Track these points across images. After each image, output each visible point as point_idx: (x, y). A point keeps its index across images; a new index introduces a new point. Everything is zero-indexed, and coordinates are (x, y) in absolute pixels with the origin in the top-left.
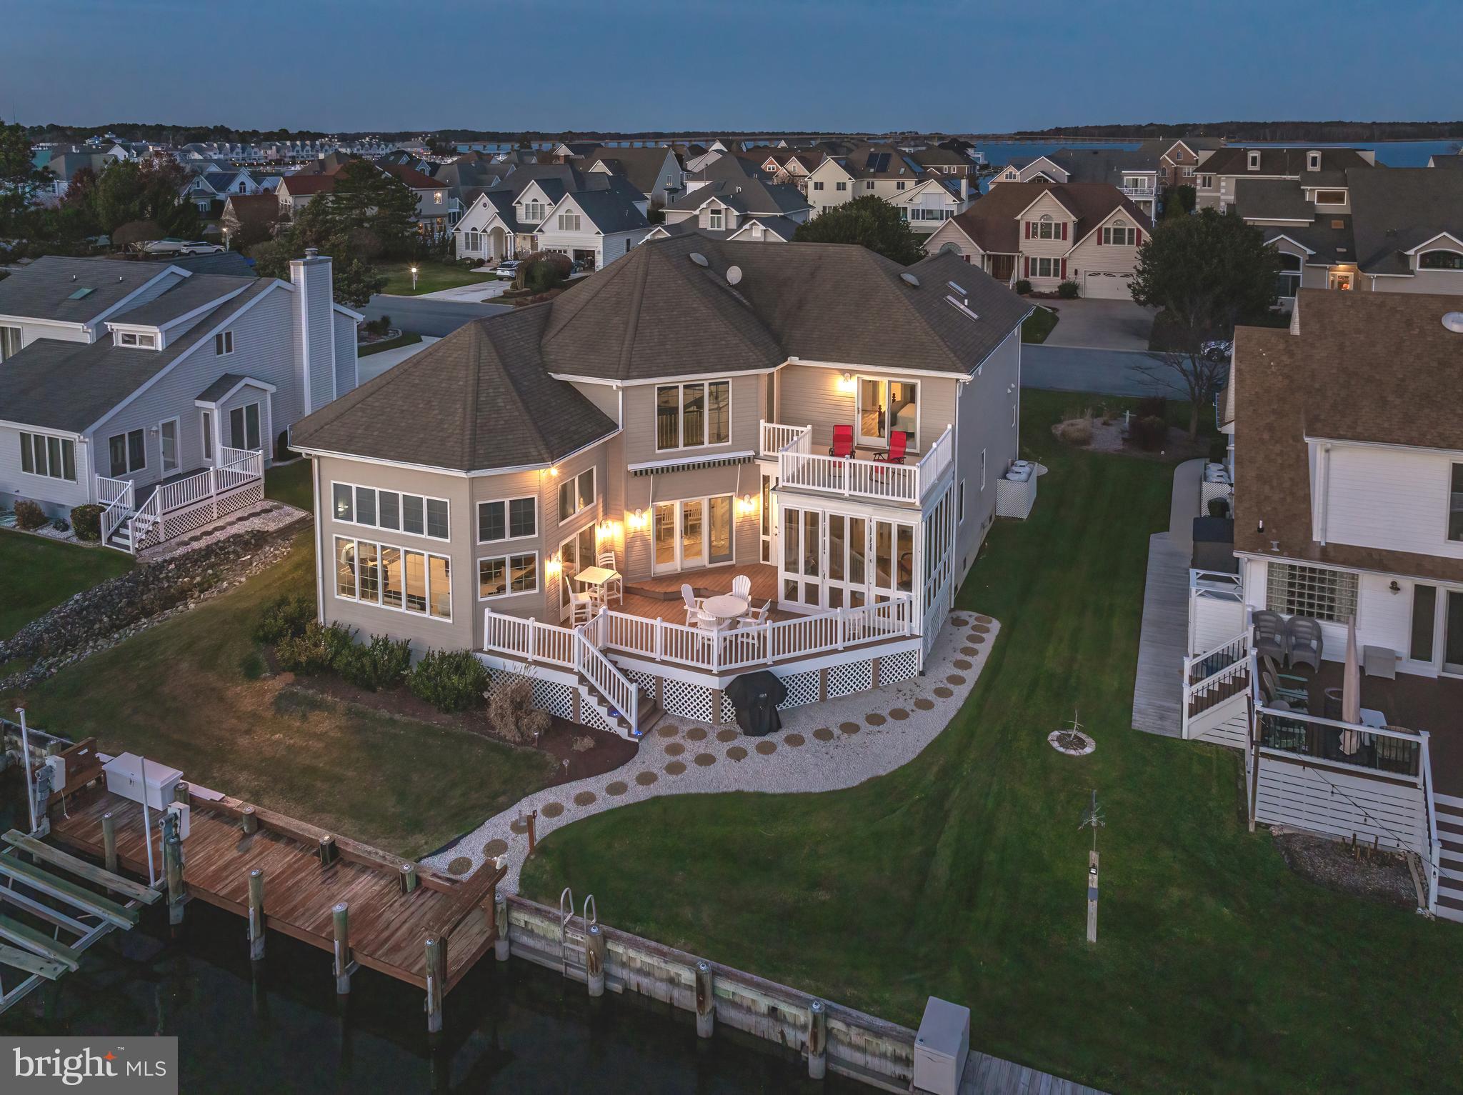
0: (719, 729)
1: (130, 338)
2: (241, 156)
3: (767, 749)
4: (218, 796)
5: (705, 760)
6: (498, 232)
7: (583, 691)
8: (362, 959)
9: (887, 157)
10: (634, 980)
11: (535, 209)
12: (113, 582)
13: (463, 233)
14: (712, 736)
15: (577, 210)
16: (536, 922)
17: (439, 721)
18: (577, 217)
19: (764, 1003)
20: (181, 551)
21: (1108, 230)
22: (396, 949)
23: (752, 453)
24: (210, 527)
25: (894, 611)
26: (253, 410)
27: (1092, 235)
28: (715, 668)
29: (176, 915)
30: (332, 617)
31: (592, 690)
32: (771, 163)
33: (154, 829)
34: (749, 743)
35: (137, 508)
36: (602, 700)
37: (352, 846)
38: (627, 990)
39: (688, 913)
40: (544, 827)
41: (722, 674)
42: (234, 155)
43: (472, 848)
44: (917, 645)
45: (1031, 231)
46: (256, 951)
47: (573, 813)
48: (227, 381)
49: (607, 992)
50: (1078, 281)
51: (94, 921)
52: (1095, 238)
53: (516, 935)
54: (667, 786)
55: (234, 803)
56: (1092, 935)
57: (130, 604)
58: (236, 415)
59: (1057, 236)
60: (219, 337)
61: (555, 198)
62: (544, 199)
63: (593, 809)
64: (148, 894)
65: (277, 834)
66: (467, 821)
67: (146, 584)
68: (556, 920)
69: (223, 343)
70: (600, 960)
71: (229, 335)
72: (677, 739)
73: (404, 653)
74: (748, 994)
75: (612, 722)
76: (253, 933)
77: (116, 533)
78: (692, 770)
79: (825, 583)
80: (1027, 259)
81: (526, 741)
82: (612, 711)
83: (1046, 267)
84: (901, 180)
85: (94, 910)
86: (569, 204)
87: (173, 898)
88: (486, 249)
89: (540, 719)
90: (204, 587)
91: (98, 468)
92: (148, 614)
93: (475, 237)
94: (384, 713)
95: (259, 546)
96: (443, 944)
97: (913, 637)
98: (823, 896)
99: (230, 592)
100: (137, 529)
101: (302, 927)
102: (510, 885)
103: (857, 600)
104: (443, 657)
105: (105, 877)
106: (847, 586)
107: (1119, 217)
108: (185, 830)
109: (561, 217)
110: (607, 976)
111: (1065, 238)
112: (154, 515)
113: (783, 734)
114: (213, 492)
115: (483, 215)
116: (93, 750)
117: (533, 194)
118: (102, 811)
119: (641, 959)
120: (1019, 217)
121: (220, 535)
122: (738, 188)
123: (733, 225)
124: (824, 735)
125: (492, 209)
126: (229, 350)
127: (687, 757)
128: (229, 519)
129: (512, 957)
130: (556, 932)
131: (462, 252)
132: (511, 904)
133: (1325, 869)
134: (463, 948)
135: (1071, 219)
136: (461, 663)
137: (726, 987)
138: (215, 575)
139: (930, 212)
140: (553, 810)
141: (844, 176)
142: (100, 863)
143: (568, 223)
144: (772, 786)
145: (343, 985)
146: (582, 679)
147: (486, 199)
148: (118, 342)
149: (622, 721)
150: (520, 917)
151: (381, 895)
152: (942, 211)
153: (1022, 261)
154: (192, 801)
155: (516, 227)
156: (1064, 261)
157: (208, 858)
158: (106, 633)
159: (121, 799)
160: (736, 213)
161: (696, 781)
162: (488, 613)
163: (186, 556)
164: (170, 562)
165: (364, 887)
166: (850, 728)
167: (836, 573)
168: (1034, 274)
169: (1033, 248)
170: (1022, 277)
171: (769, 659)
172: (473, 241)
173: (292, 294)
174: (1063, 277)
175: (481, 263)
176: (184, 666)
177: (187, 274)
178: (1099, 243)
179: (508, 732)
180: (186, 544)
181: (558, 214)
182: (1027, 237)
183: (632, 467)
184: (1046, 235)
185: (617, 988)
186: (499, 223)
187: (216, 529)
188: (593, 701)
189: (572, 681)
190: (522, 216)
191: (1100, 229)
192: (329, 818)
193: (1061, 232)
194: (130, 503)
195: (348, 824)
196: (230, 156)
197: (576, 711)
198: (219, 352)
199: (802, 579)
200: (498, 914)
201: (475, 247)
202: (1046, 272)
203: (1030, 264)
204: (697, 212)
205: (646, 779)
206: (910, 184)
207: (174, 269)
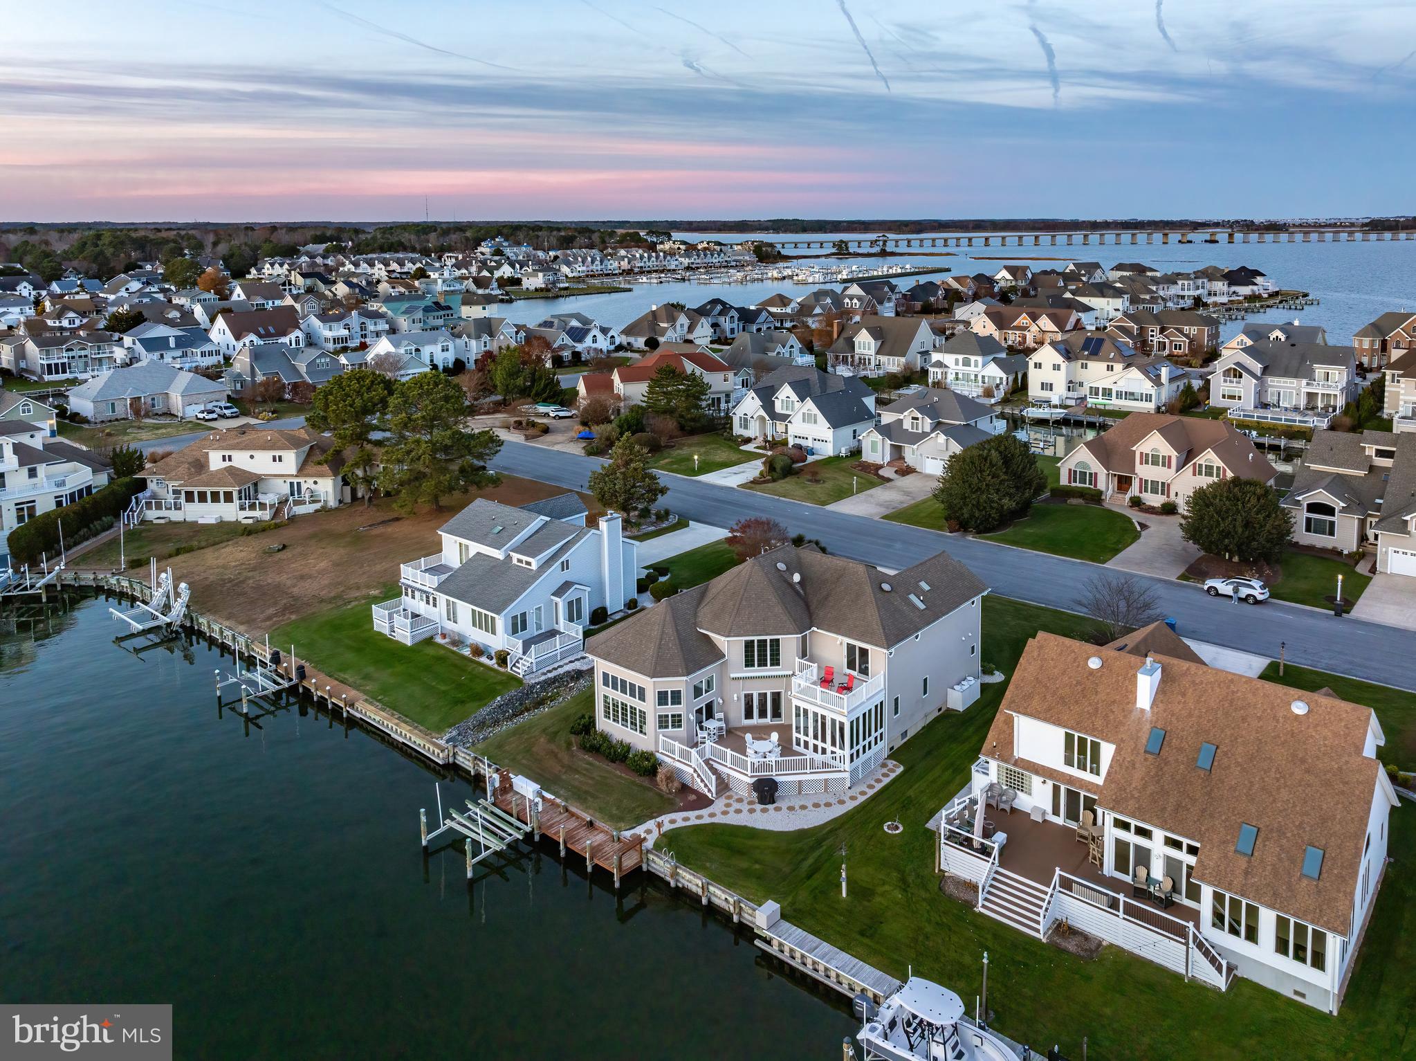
0: (749, 799)
1: (520, 561)
2: (599, 268)
3: (764, 811)
4: (553, 797)
5: (738, 811)
6: (762, 419)
7: (695, 775)
8: (596, 861)
9: (1100, 342)
10: (686, 884)
11: (788, 403)
12: (513, 693)
13: (738, 416)
14: (745, 802)
15: (815, 411)
16: (656, 859)
17: (638, 780)
18: (815, 415)
19: (723, 896)
20: (543, 678)
21: (1200, 466)
22: (607, 859)
23: (791, 673)
24: (556, 665)
25: (838, 759)
26: (579, 600)
27: (1189, 468)
28: (749, 773)
29: (537, 838)
30: (601, 728)
31: (699, 776)
32: (1024, 318)
33: (530, 807)
34: (759, 807)
35: (524, 653)
36: (702, 781)
37: (598, 823)
38: (684, 887)
39: (708, 865)
40: (667, 827)
41: (752, 777)
42: (594, 267)
43: (640, 830)
44: (847, 775)
45: (1145, 459)
46: (563, 854)
47: (681, 824)
48: (567, 585)
49: (677, 887)
50: (1177, 501)
51: (510, 835)
52: (1191, 469)
53: (650, 863)
54: (719, 819)
55: (558, 801)
56: (844, 895)
57: (521, 704)
58: (570, 604)
59: (1164, 465)
60: (563, 563)
61: (802, 399)
62: (794, 397)
63: (688, 823)
64: (528, 829)
65: (573, 815)
66: (639, 821)
67: (527, 694)
68: (661, 859)
69: (565, 566)
70: (675, 875)
71: (567, 561)
72: (731, 801)
73: (628, 748)
74: (718, 892)
75: (706, 790)
76: (562, 847)
77: (514, 665)
78: (732, 814)
79: (812, 742)
80: (1141, 479)
81: (671, 793)
82: (706, 786)
83: (1156, 487)
84: (1110, 364)
85: (510, 831)
86: (809, 405)
87: (536, 832)
88: (753, 431)
89: (676, 784)
90: (552, 699)
91: (506, 632)
92: (528, 710)
93: (746, 420)
94: (618, 772)
95: (578, 679)
96: (620, 859)
97: (845, 771)
98: (757, 866)
99: (563, 704)
100: (523, 665)
101: (576, 848)
102: (649, 844)
103: (824, 751)
104: (643, 753)
105: (513, 820)
106: (820, 744)
107: (1208, 456)
108: (540, 809)
109: (804, 414)
110: (677, 881)
111: (1169, 467)
112: (531, 659)
113: (774, 805)
114: (558, 647)
115: (750, 405)
116: (508, 773)
117: (786, 393)
118: (512, 797)
119: (688, 876)
120: (1134, 448)
121: (561, 671)
122: (936, 399)
123: (928, 429)
124: (791, 808)
125: (758, 402)
126: (568, 568)
127: (731, 809)
128: (566, 661)
129: (648, 870)
130: (661, 863)
131: (737, 430)
132: (648, 851)
133: (951, 889)
134: (630, 861)
135: (1174, 454)
136: (648, 756)
137: (712, 889)
138: (558, 693)
139: (1132, 394)
140: (672, 822)
141: (1059, 359)
142: (512, 815)
143: (807, 418)
144: (760, 825)
145: (589, 869)
146: (695, 771)
147: (753, 394)
148: (515, 561)
149: (709, 790)
150: (651, 857)
151: (605, 841)
152: (1142, 394)
153: (1137, 480)
154: (543, 798)
155: (774, 416)
156: (1169, 485)
157: (548, 820)
158: (510, 718)
159: (518, 793)
160: (930, 421)
161: (732, 819)
162: (661, 737)
163: (545, 681)
164: (538, 684)
165: (599, 838)
166: (803, 807)
167: (816, 737)
168: (1146, 491)
169: (1144, 471)
170: (1137, 494)
171: (774, 773)
172: (745, 423)
173: (600, 536)
174: (1168, 496)
175: (748, 440)
176: (542, 740)
177: (548, 519)
178: (1194, 474)
179: (664, 788)
180: (545, 674)
181: (802, 411)
182: (1141, 463)
183: (732, 675)
184: (1155, 463)
185: (680, 885)
186: (762, 413)
187: (559, 667)
188: (699, 780)
189: (691, 771)
190: (778, 408)
191: (1195, 464)
192: (591, 811)
193: (1166, 462)
194: (521, 651)
195: (597, 814)
196: (591, 268)
197: (693, 783)
198: (563, 570)
199: (803, 738)
200: (644, 854)
201: (746, 427)
202: (1154, 491)
203: (1144, 484)
204: (902, 417)
205: (712, 815)
206: (1118, 367)
207: (542, 517)
